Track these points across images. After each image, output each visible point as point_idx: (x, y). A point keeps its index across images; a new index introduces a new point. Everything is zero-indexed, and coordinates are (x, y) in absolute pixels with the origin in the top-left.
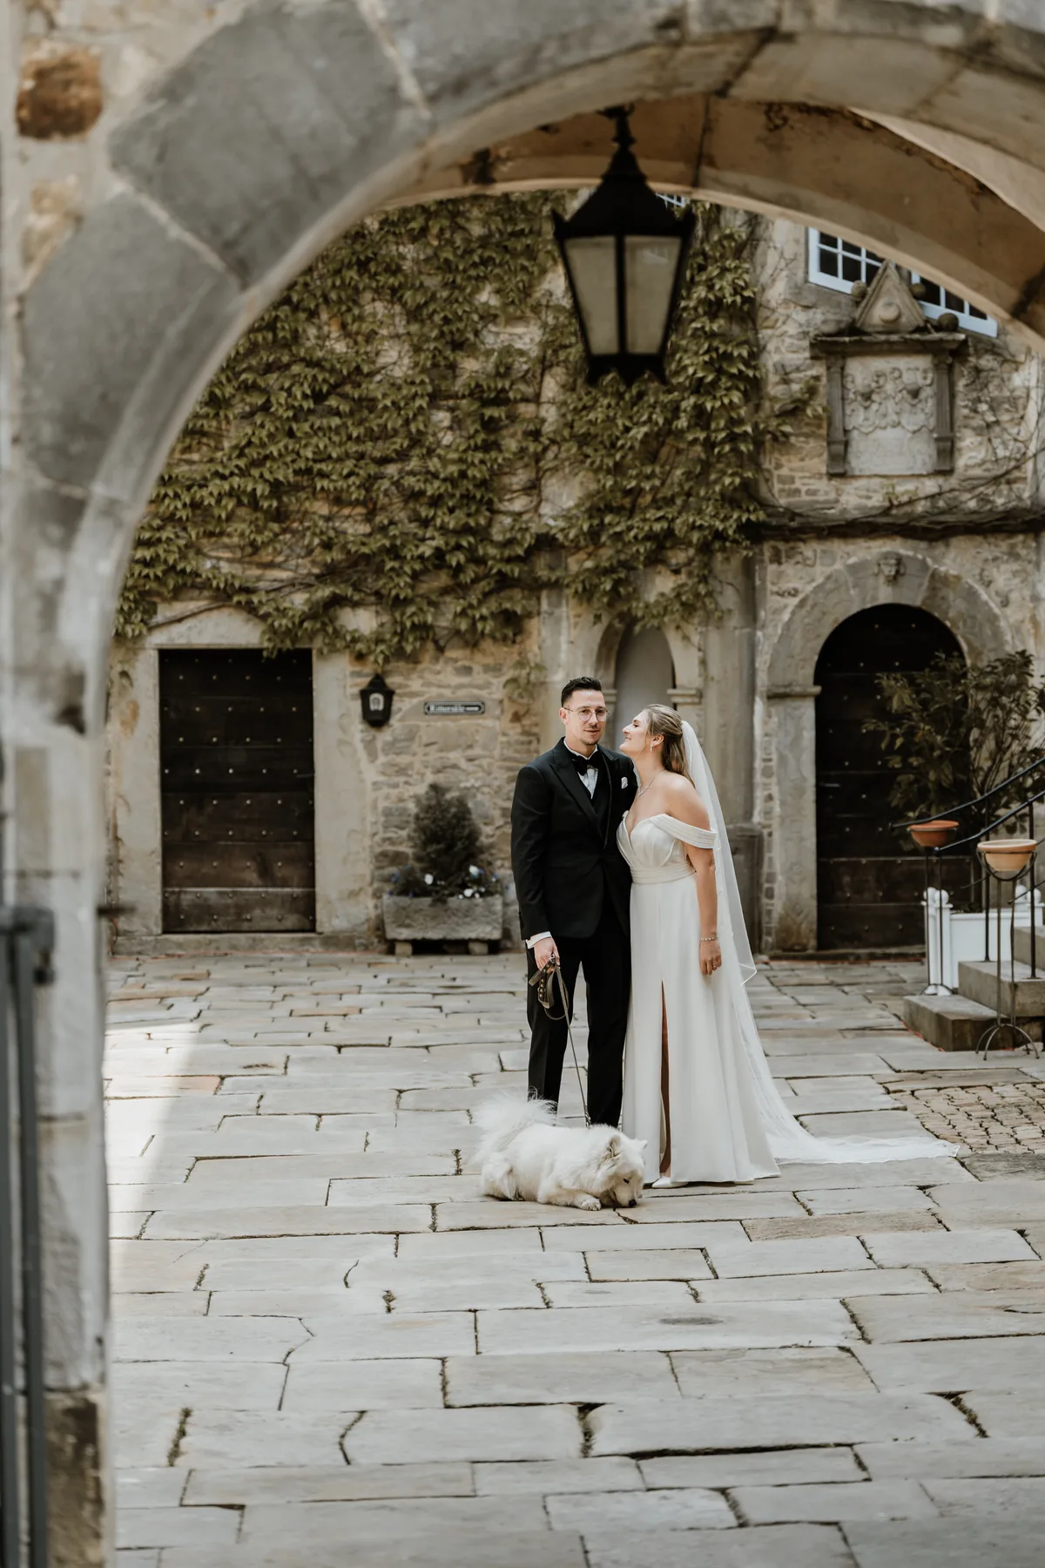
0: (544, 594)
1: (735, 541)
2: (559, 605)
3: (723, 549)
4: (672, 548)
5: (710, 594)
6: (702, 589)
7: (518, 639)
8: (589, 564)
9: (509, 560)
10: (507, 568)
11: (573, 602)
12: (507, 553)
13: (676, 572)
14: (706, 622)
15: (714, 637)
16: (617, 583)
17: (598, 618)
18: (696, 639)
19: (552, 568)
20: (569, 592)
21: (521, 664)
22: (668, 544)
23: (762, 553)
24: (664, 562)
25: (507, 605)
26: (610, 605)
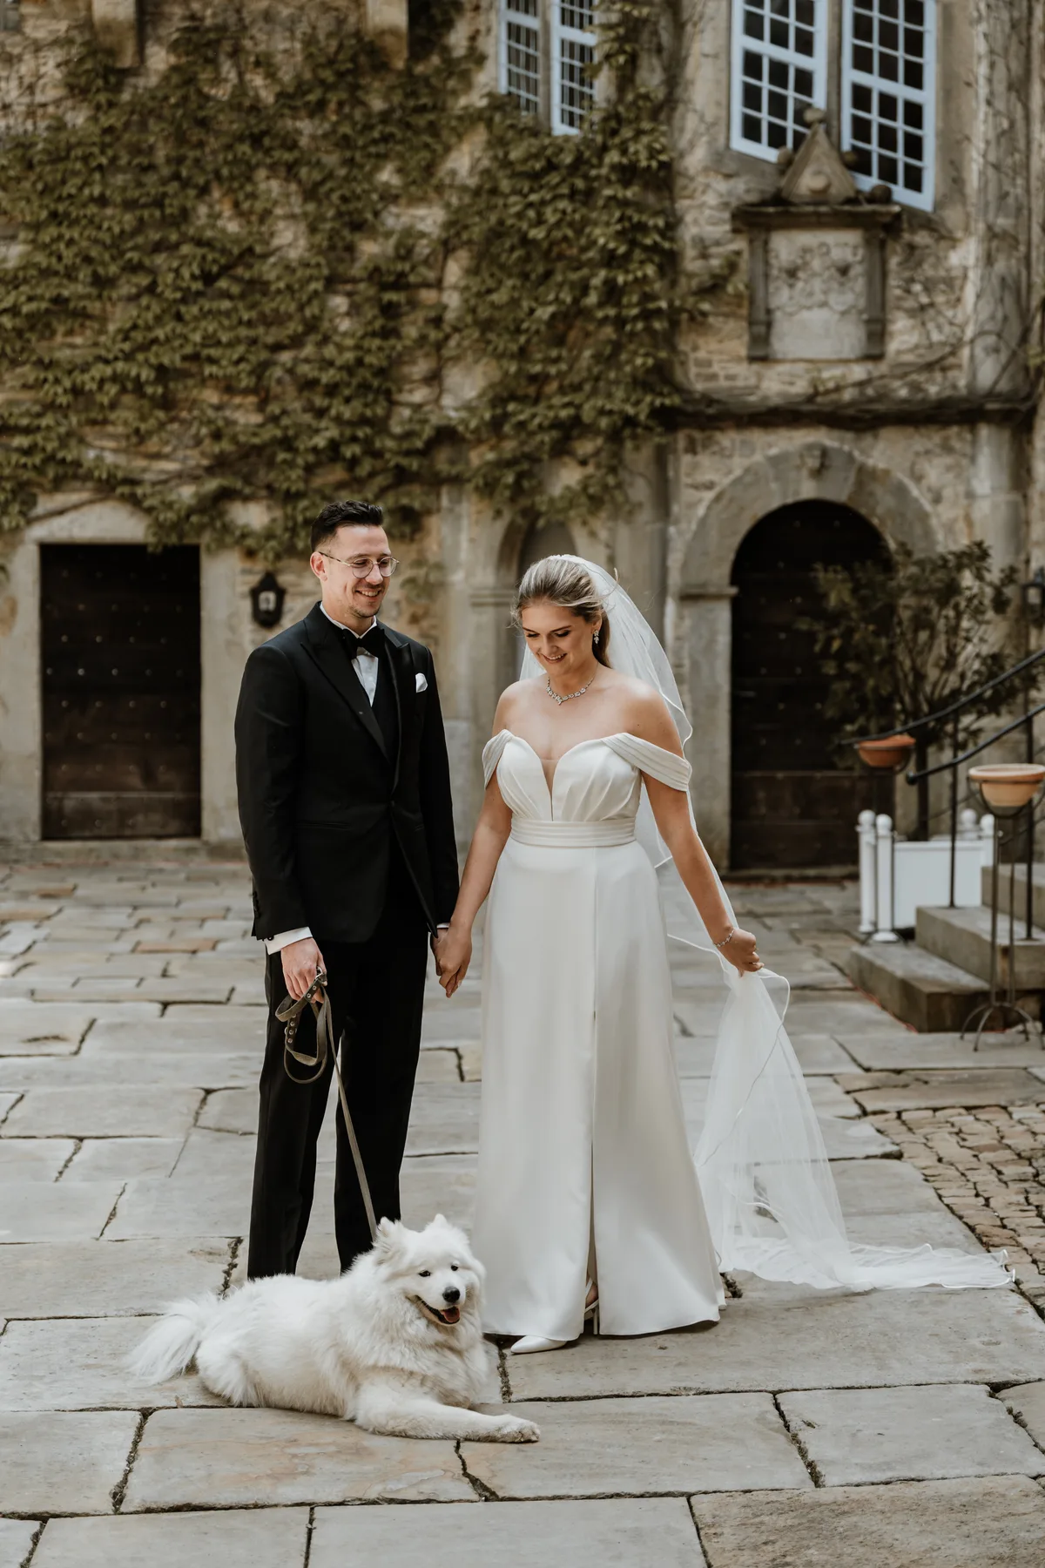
0: (445, 490)
1: (648, 428)
2: (459, 501)
3: (634, 437)
4: (580, 437)
5: (619, 486)
6: (611, 480)
7: (417, 536)
8: (491, 456)
9: (408, 453)
10: (404, 462)
11: (474, 498)
12: (405, 445)
13: (583, 463)
14: (614, 516)
15: (623, 532)
16: (520, 477)
17: (498, 513)
18: (603, 534)
19: (452, 462)
20: (470, 487)
21: (419, 563)
22: (575, 433)
23: (675, 441)
24: (571, 453)
25: (405, 501)
26: (513, 500)
